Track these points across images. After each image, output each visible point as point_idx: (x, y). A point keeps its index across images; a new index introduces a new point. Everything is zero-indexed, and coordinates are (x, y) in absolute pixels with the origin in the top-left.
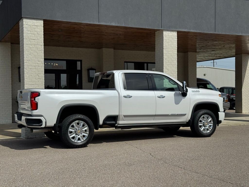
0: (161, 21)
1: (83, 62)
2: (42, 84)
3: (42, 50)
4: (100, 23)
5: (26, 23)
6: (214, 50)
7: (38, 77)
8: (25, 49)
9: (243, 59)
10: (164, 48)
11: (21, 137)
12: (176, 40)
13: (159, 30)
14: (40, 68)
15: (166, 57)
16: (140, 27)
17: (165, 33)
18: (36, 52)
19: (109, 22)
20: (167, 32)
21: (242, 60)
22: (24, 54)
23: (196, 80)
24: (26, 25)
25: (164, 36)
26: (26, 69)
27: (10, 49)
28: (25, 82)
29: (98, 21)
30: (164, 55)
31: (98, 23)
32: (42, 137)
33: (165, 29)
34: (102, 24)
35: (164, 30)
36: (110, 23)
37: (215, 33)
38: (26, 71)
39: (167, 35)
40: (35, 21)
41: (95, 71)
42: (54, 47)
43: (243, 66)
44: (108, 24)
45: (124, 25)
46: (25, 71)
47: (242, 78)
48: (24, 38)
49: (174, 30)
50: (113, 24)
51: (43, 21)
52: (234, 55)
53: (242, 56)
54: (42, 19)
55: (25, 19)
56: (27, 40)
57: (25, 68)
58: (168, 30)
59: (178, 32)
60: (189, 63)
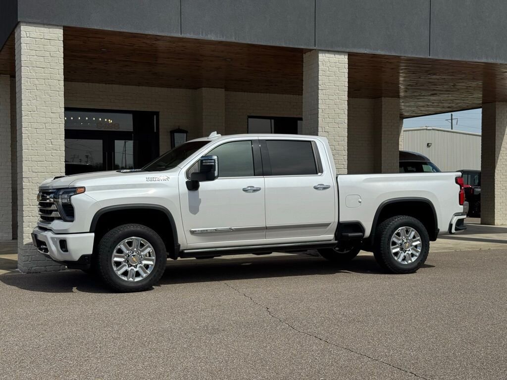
0: (314, 31)
1: (161, 116)
2: (60, 161)
3: (60, 89)
4: (183, 36)
5: (26, 34)
6: (435, 94)
7: (51, 146)
8: (25, 88)
9: (497, 112)
10: (320, 89)
11: (16, 270)
12: (346, 71)
13: (310, 50)
14: (55, 127)
15: (323, 107)
16: (269, 44)
17: (322, 57)
18: (47, 93)
19: (202, 33)
20: (328, 55)
21: (497, 114)
22: (22, 97)
23: (399, 156)
24: (27, 39)
25: (319, 63)
26: (26, 130)
27: (9, 89)
28: (23, 156)
29: (180, 32)
30: (320, 101)
31: (179, 35)
32: (60, 270)
33: (324, 49)
34: (187, 37)
35: (320, 50)
36: (204, 35)
37: (429, 57)
38: (27, 132)
39: (325, 61)
40: (46, 29)
41: (185, 134)
42: (101, 85)
43: (497, 128)
44: (201, 36)
45: (235, 39)
46: (23, 132)
47: (495, 152)
48: (22, 65)
49: (342, 50)
50: (212, 37)
51: (62, 31)
52: (480, 104)
53: (497, 106)
54: (60, 26)
55: (25, 24)
56: (28, 68)
57: (23, 126)
58: (329, 51)
59: (351, 56)
60: (383, 121)
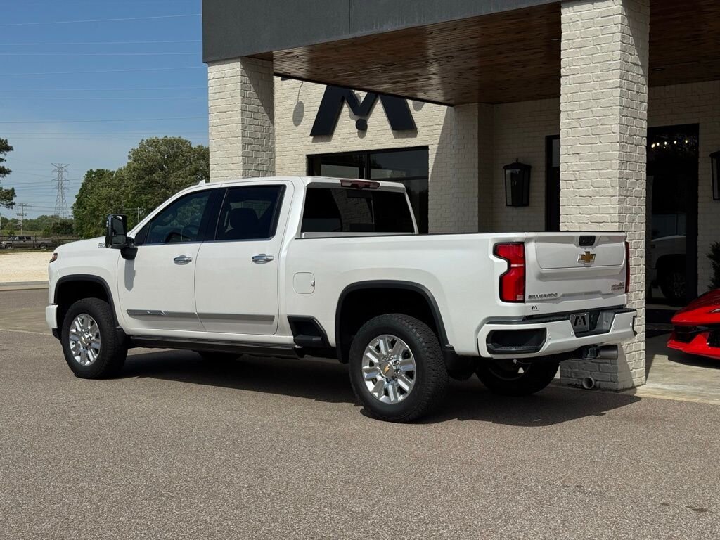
5: (212, 75)
10: (563, 74)
15: (569, 108)
17: (567, 14)
18: (229, 141)
20: (577, 8)
24: (213, 80)
29: (349, 31)
34: (358, 36)
36: (379, 27)
39: (575, 19)
40: (226, 65)
44: (375, 30)
55: (211, 64)
56: (213, 115)
